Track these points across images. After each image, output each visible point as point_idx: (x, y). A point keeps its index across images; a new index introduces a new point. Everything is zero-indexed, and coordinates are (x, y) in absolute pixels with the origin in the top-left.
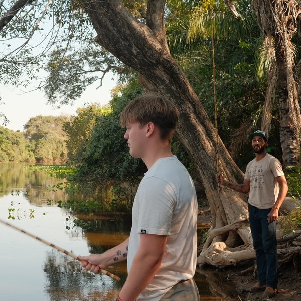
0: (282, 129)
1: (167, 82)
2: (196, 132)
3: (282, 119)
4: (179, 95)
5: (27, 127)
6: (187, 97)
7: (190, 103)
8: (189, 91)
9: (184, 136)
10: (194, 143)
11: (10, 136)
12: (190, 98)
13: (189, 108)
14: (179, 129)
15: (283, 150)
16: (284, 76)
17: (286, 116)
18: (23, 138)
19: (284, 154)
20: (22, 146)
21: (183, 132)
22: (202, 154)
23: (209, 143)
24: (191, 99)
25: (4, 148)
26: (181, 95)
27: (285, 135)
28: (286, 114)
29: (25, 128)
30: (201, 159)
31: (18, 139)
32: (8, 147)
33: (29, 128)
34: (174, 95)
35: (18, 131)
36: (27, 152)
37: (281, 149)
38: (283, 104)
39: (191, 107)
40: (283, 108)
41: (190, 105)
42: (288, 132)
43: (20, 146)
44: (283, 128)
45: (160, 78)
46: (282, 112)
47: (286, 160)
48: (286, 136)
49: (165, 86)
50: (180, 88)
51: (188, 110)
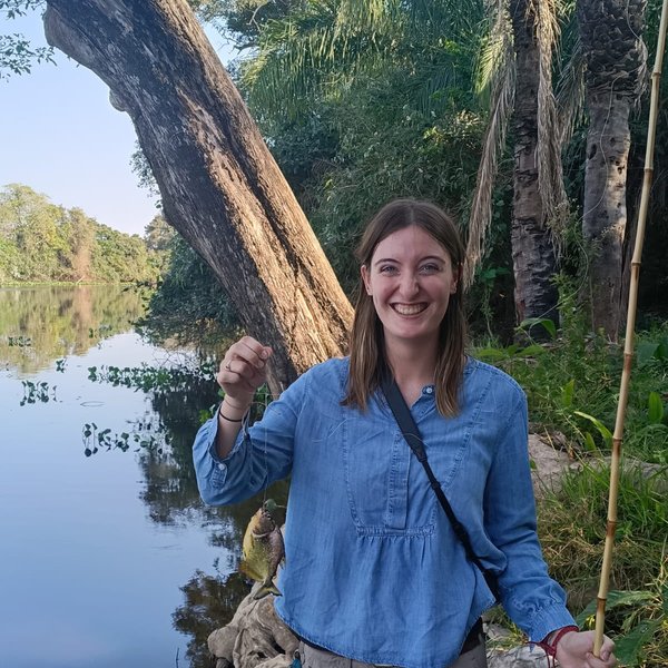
0: (516, 222)
1: (128, 28)
2: (232, 213)
3: (518, 198)
4: (171, 79)
5: (150, 229)
6: (199, 87)
7: (210, 112)
8: (202, 65)
9: (200, 228)
10: (226, 250)
11: (122, 244)
12: (207, 94)
13: (206, 128)
14: (184, 204)
15: (516, 275)
16: (529, 86)
17: (527, 190)
18: (143, 248)
19: (518, 284)
20: (143, 260)
21: (195, 214)
22: (252, 288)
23: (275, 251)
24: (213, 95)
25: (113, 262)
26: (177, 78)
27: (524, 237)
28: (529, 183)
29: (148, 232)
30: (250, 303)
31: (135, 249)
32: (120, 261)
33: (155, 231)
34: (153, 77)
35: (135, 236)
36: (149, 268)
37: (513, 272)
38: (523, 158)
39: (212, 126)
40: (522, 170)
41: (208, 118)
42: (531, 231)
43: (139, 257)
44: (519, 219)
45: (102, 16)
46: (519, 180)
47: (523, 302)
48: (526, 242)
49: (121, 44)
50: (171, 51)
51: (201, 134)
